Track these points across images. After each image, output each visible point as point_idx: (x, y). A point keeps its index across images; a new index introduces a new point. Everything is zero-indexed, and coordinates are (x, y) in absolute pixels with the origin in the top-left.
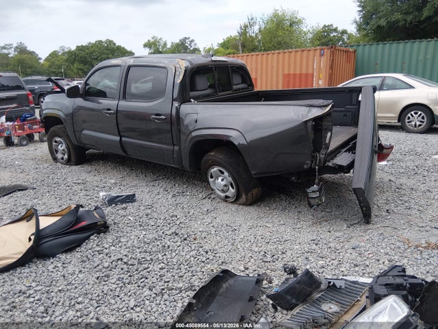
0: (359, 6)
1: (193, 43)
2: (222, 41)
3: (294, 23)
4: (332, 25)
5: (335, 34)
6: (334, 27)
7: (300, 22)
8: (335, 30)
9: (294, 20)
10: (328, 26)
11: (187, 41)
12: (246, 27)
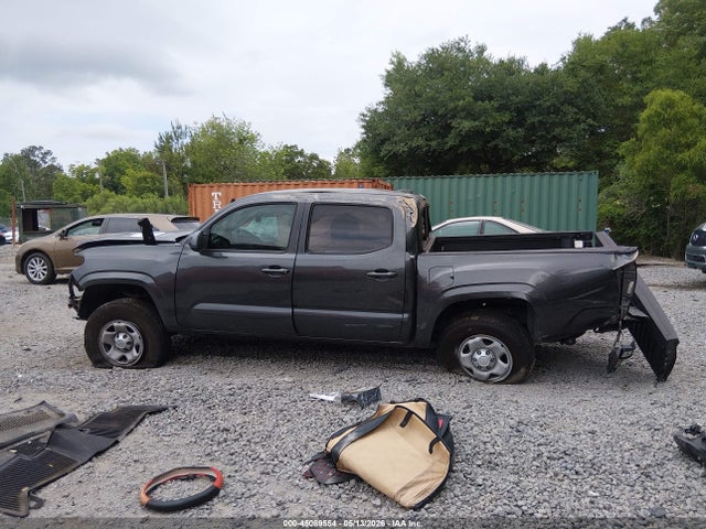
0: (363, 127)
1: (49, 158)
2: (105, 156)
3: (246, 139)
4: (295, 146)
5: (300, 159)
6: (300, 149)
7: (253, 139)
8: (301, 153)
9: (244, 134)
10: (291, 147)
11: (36, 153)
12: (169, 138)
